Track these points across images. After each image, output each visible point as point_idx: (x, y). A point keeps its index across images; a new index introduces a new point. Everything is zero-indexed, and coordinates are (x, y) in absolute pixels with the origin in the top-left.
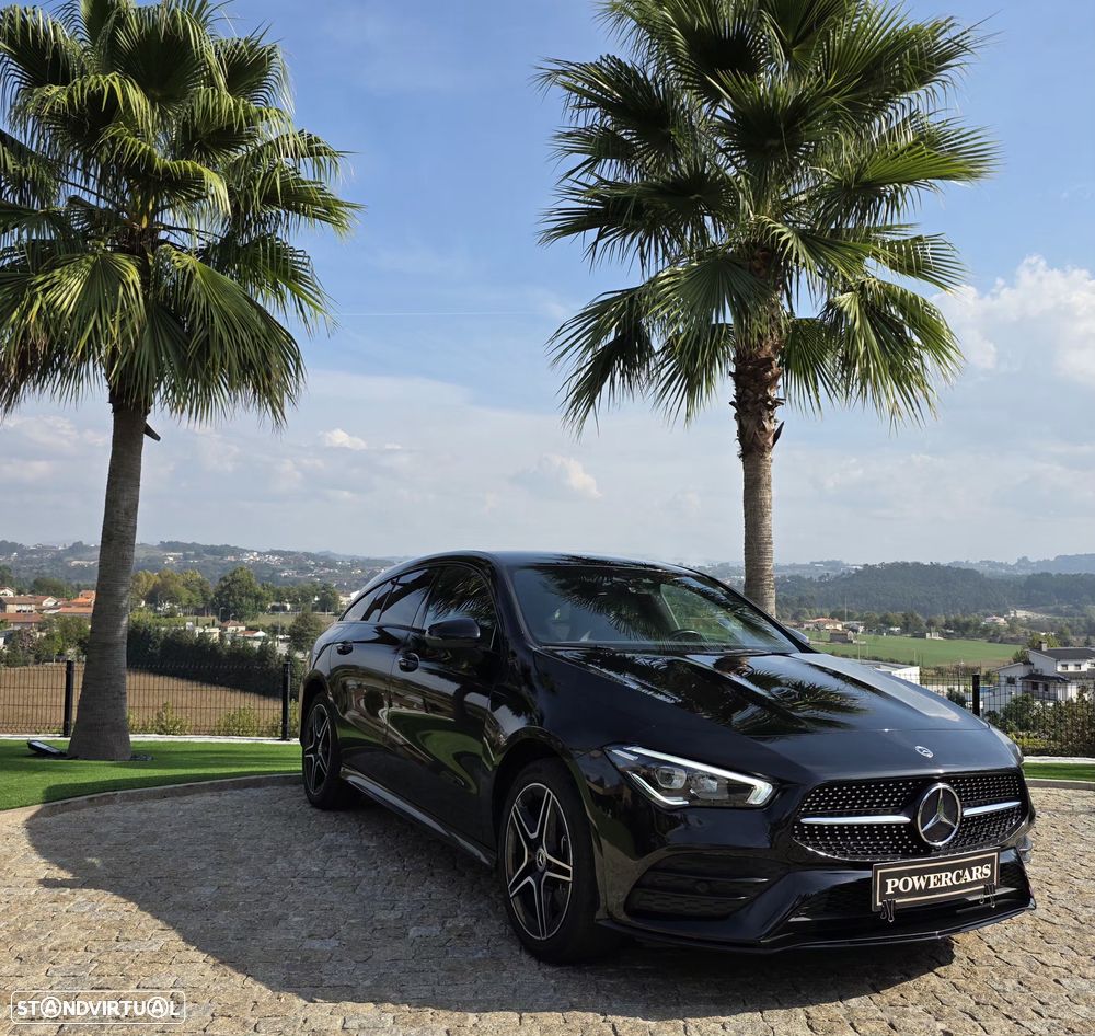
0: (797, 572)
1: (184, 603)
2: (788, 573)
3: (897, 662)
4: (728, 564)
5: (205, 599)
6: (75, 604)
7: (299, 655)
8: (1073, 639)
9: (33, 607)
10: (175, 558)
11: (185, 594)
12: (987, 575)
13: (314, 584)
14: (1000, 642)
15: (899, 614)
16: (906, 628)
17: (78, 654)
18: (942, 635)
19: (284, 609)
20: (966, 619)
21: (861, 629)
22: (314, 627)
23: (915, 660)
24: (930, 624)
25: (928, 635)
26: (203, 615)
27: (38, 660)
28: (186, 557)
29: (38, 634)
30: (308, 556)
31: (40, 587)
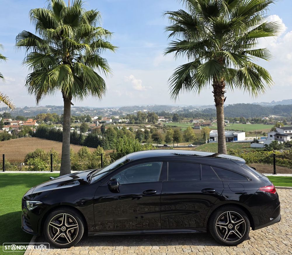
0: (210, 107)
1: (53, 121)
2: (208, 108)
3: (239, 131)
4: (192, 106)
5: (58, 120)
6: (27, 122)
7: (83, 134)
8: (288, 123)
9: (17, 124)
10: (50, 109)
11: (53, 119)
12: (263, 106)
13: (85, 115)
14: (267, 124)
15: (239, 118)
16: (241, 121)
17: (29, 135)
18: (251, 123)
19: (78, 122)
20: (257, 118)
21: (228, 122)
22: (86, 126)
23: (244, 130)
24: (247, 120)
25: (247, 123)
26: (58, 124)
27: (20, 137)
28: (52, 109)
29: (19, 130)
30: (83, 108)
31: (18, 118)
